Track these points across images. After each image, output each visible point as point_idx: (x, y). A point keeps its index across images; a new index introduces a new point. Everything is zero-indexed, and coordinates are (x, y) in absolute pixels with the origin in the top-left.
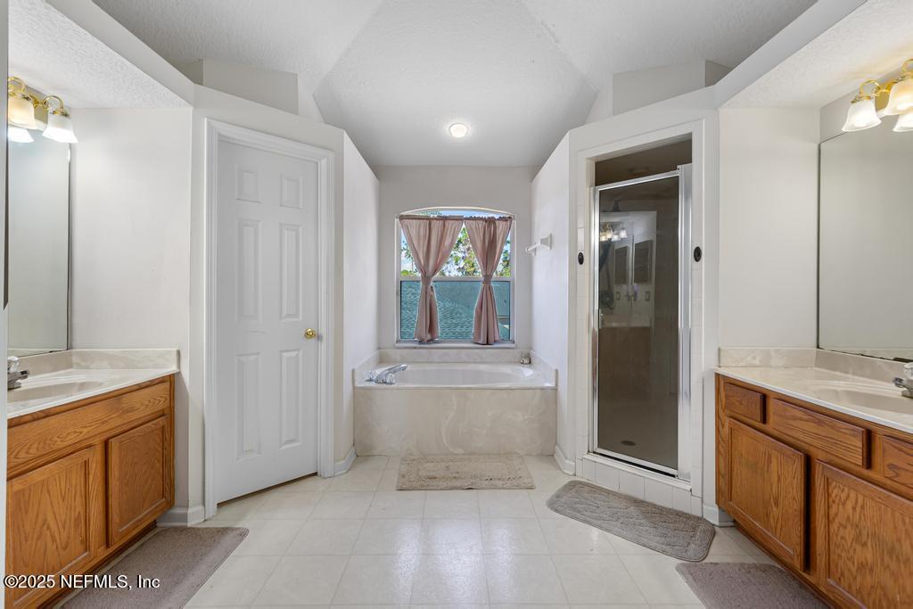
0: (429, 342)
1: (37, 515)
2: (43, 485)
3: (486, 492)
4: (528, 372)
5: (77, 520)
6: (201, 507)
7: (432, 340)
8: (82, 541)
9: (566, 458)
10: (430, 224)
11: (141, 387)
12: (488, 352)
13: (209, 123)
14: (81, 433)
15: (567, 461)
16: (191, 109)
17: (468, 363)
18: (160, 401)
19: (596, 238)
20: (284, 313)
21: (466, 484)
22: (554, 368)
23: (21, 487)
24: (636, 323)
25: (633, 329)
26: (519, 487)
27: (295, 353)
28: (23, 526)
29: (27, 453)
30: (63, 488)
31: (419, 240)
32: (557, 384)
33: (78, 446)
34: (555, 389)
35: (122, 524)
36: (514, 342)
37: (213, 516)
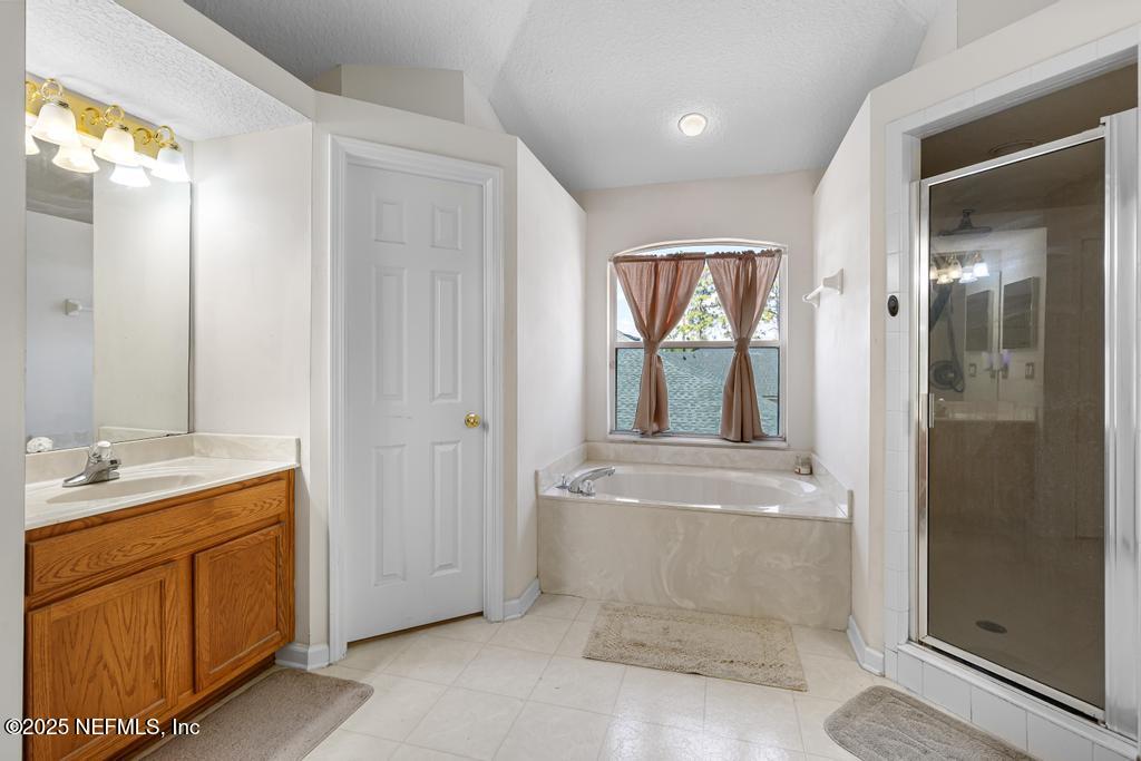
0: (654, 434)
1: (89, 651)
2: (97, 612)
3: (721, 683)
4: (808, 488)
5: (148, 658)
6: (326, 647)
7: (658, 432)
8: (156, 685)
9: (867, 644)
10: (656, 267)
11: (244, 486)
12: (743, 454)
13: (333, 140)
14: (153, 545)
15: (867, 649)
16: (309, 124)
17: (713, 467)
18: (271, 504)
19: (923, 276)
20: (438, 392)
21: (690, 665)
22: (848, 488)
23: (64, 614)
24: (1006, 415)
25: (1001, 427)
26: (775, 683)
27: (450, 448)
28: (68, 664)
29: (73, 570)
30: (127, 614)
31: (641, 290)
32: (851, 515)
33: (151, 561)
34: (849, 523)
35: (215, 662)
36: (785, 440)
37: (340, 660)
